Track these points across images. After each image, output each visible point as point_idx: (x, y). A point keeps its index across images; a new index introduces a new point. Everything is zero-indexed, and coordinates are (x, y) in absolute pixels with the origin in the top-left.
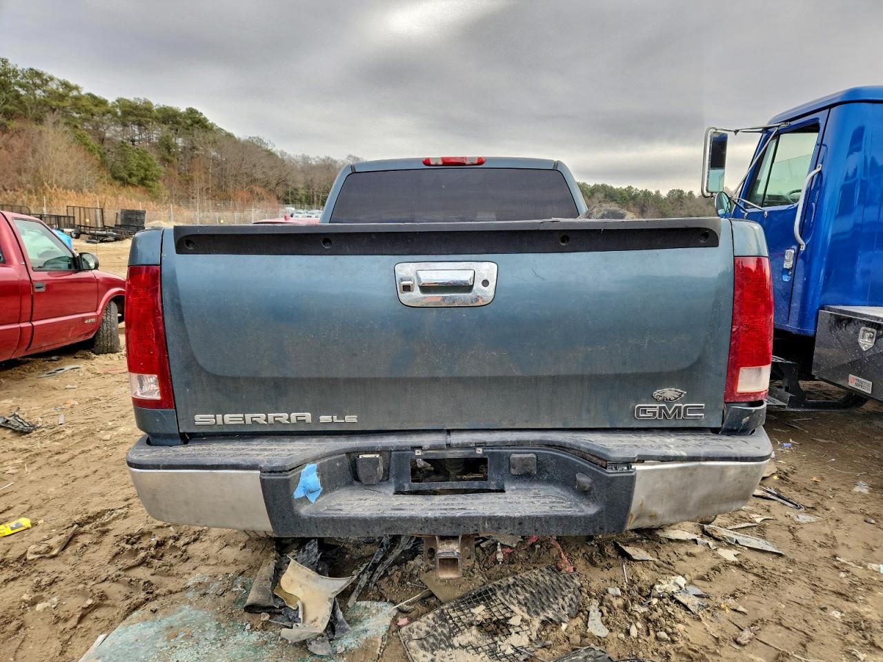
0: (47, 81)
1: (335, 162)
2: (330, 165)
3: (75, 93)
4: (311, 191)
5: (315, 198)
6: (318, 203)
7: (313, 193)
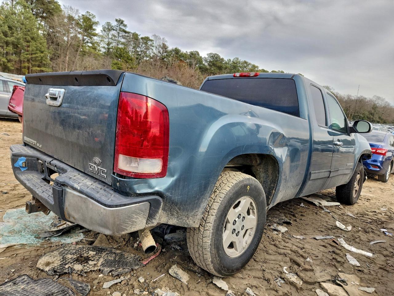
0: (248, 65)
1: (366, 99)
2: (362, 100)
3: (256, 69)
4: (348, 112)
5: (350, 115)
6: (350, 118)
7: (349, 113)
